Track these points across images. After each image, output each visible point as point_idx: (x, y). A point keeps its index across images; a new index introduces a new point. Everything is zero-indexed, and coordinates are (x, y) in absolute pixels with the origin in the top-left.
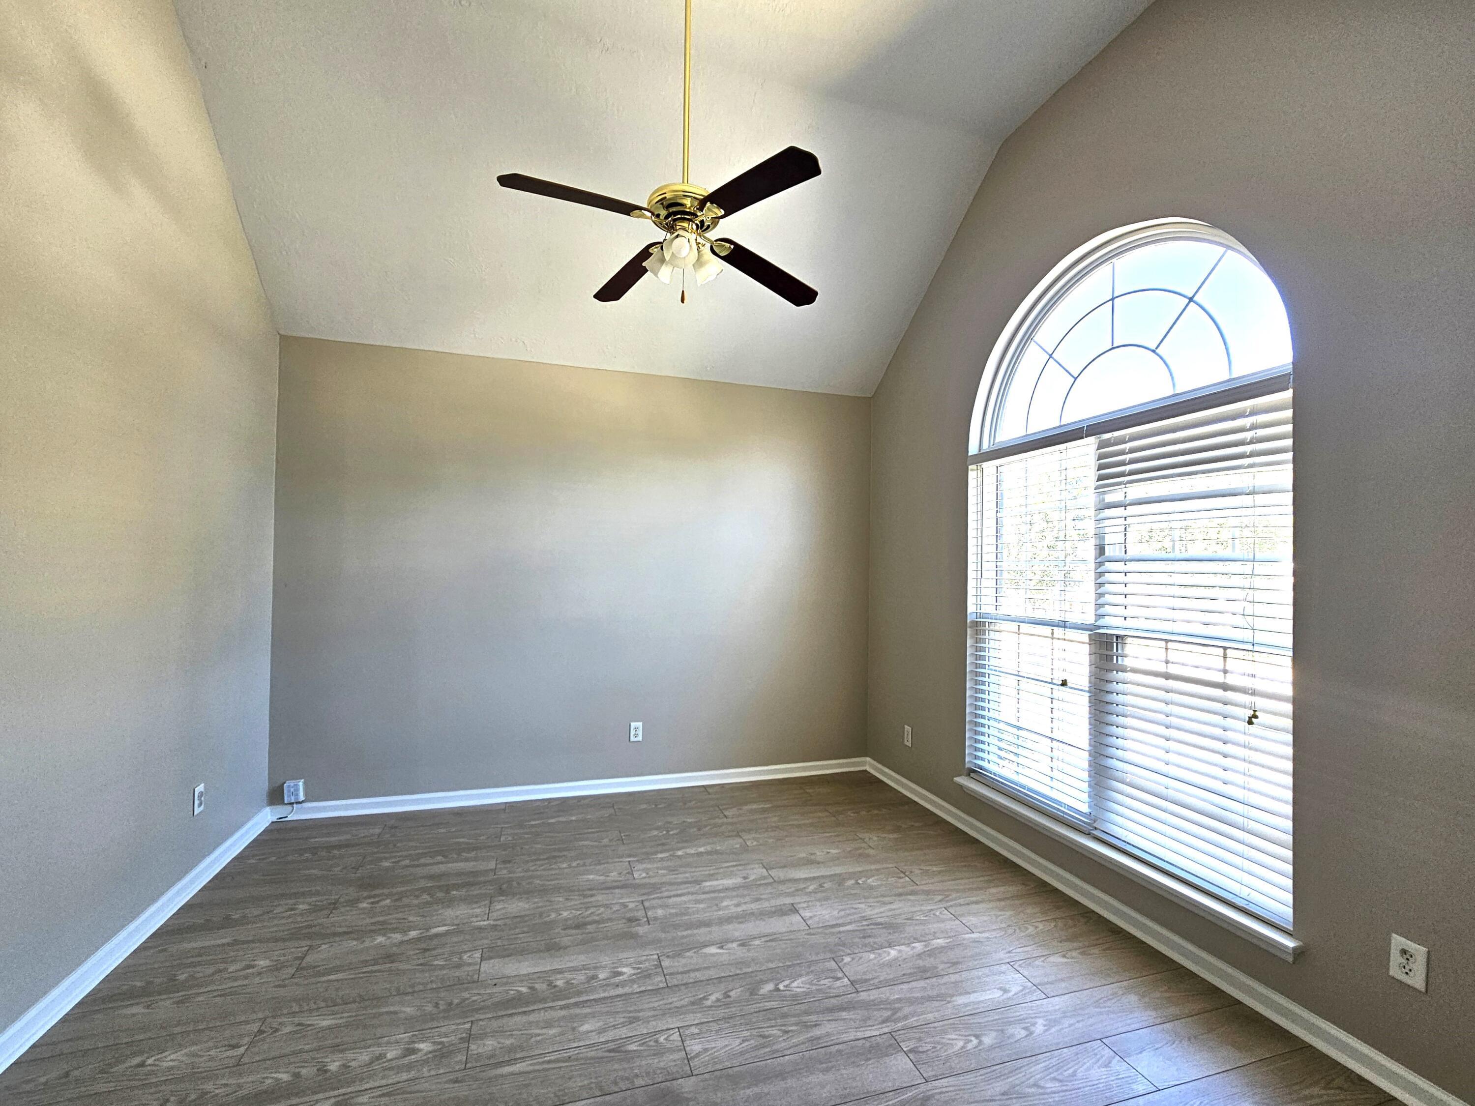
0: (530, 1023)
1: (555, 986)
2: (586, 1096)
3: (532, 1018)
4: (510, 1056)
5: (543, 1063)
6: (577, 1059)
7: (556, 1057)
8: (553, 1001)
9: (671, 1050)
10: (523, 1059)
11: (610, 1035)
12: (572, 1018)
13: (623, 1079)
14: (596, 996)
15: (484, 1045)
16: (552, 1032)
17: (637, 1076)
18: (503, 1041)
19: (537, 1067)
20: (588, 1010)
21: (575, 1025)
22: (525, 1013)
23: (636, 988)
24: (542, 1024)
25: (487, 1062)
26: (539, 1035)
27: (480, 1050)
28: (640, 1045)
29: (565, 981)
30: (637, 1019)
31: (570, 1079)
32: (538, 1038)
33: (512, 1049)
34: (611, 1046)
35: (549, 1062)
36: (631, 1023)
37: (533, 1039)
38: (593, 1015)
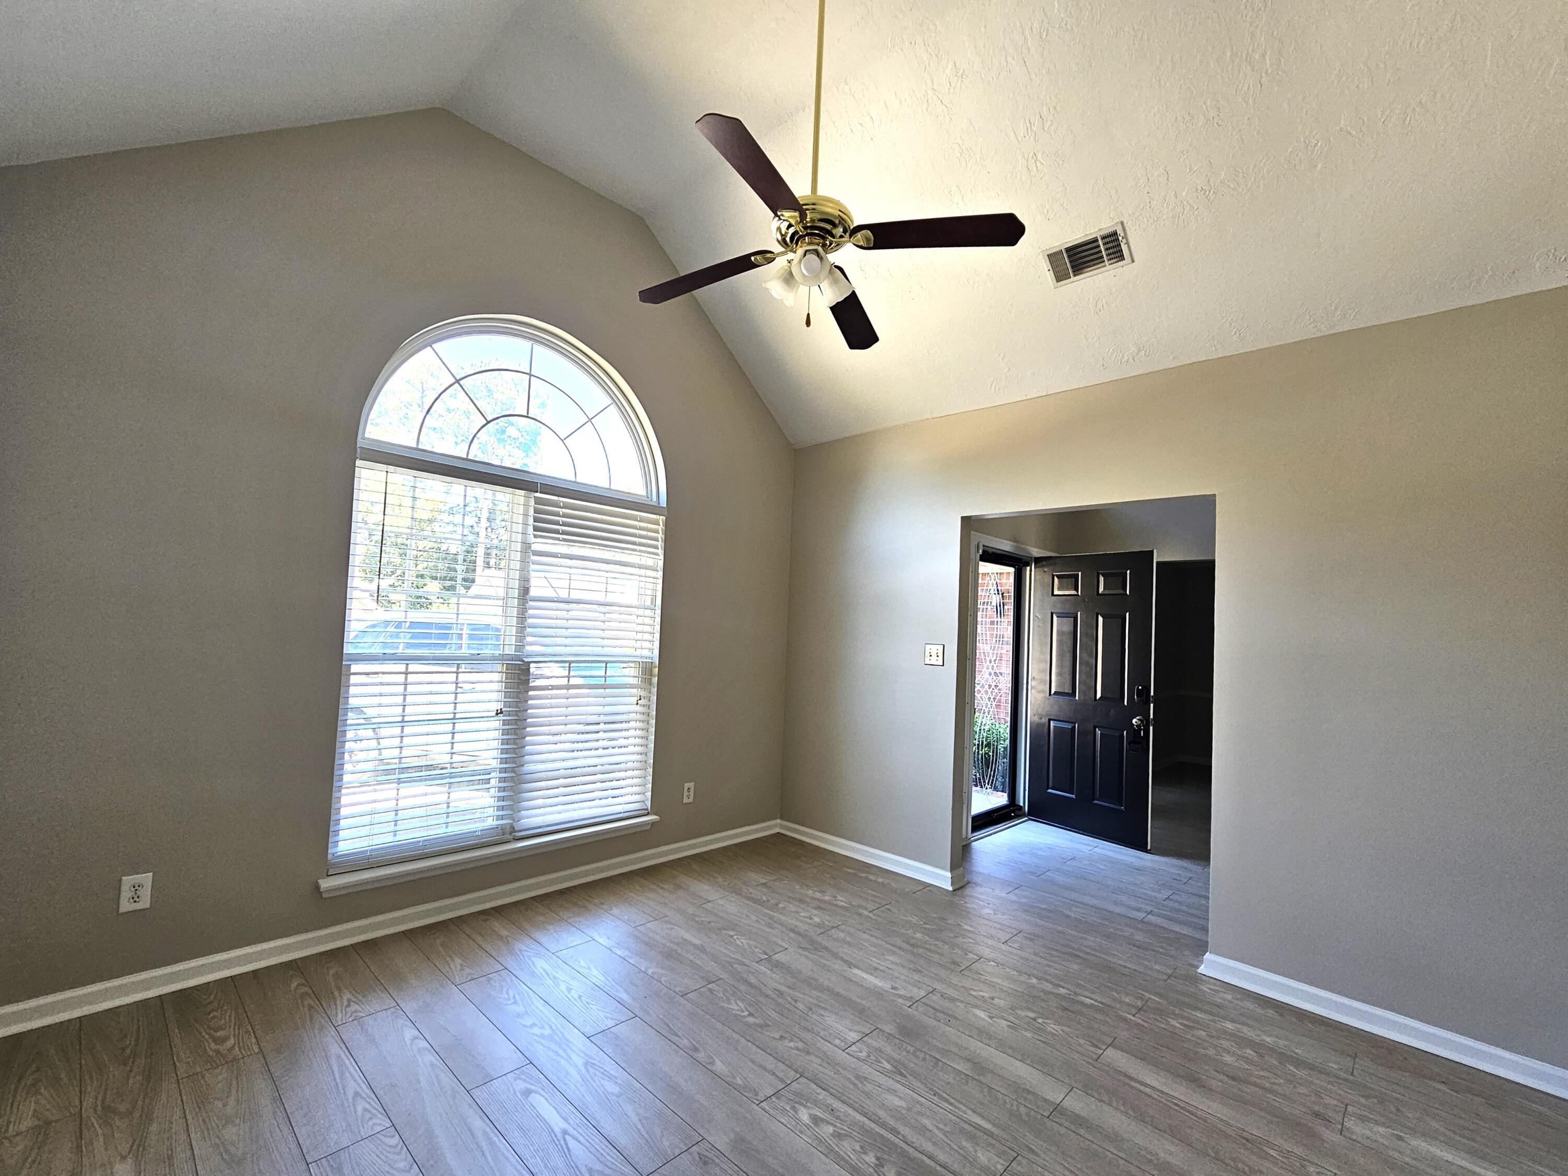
0: (935, 1144)
1: (878, 1159)
2: (949, 1068)
3: (929, 1147)
4: (973, 1134)
5: (955, 1107)
6: (931, 1089)
7: (943, 1103)
8: (896, 1146)
9: (868, 1046)
10: (969, 1123)
11: (891, 1083)
12: (900, 1118)
13: (917, 1057)
14: (859, 1117)
15: (989, 1161)
16: (926, 1122)
17: (908, 1052)
18: (971, 1149)
19: (964, 1108)
20: (881, 1113)
21: (904, 1112)
22: (930, 1157)
23: (823, 1095)
24: (928, 1134)
25: (998, 1144)
26: (938, 1128)
27: (996, 1159)
28: (882, 1063)
29: (863, 1156)
30: (858, 1077)
31: (948, 1083)
32: (941, 1126)
33: (971, 1137)
34: (898, 1078)
35: (951, 1104)
36: (866, 1079)
37: (947, 1129)
38: (883, 1106)
